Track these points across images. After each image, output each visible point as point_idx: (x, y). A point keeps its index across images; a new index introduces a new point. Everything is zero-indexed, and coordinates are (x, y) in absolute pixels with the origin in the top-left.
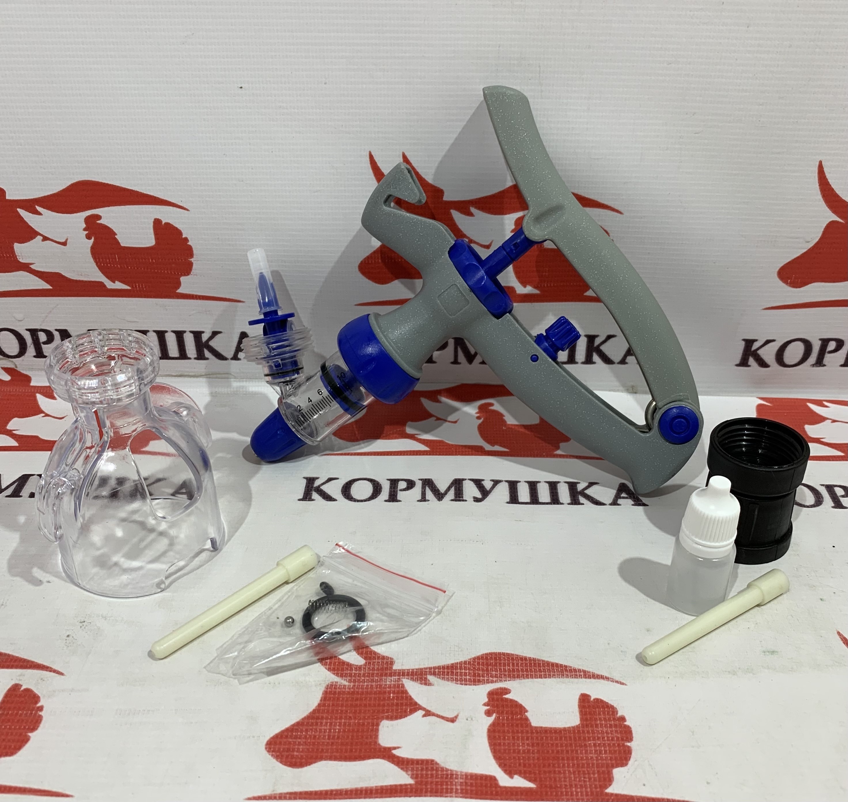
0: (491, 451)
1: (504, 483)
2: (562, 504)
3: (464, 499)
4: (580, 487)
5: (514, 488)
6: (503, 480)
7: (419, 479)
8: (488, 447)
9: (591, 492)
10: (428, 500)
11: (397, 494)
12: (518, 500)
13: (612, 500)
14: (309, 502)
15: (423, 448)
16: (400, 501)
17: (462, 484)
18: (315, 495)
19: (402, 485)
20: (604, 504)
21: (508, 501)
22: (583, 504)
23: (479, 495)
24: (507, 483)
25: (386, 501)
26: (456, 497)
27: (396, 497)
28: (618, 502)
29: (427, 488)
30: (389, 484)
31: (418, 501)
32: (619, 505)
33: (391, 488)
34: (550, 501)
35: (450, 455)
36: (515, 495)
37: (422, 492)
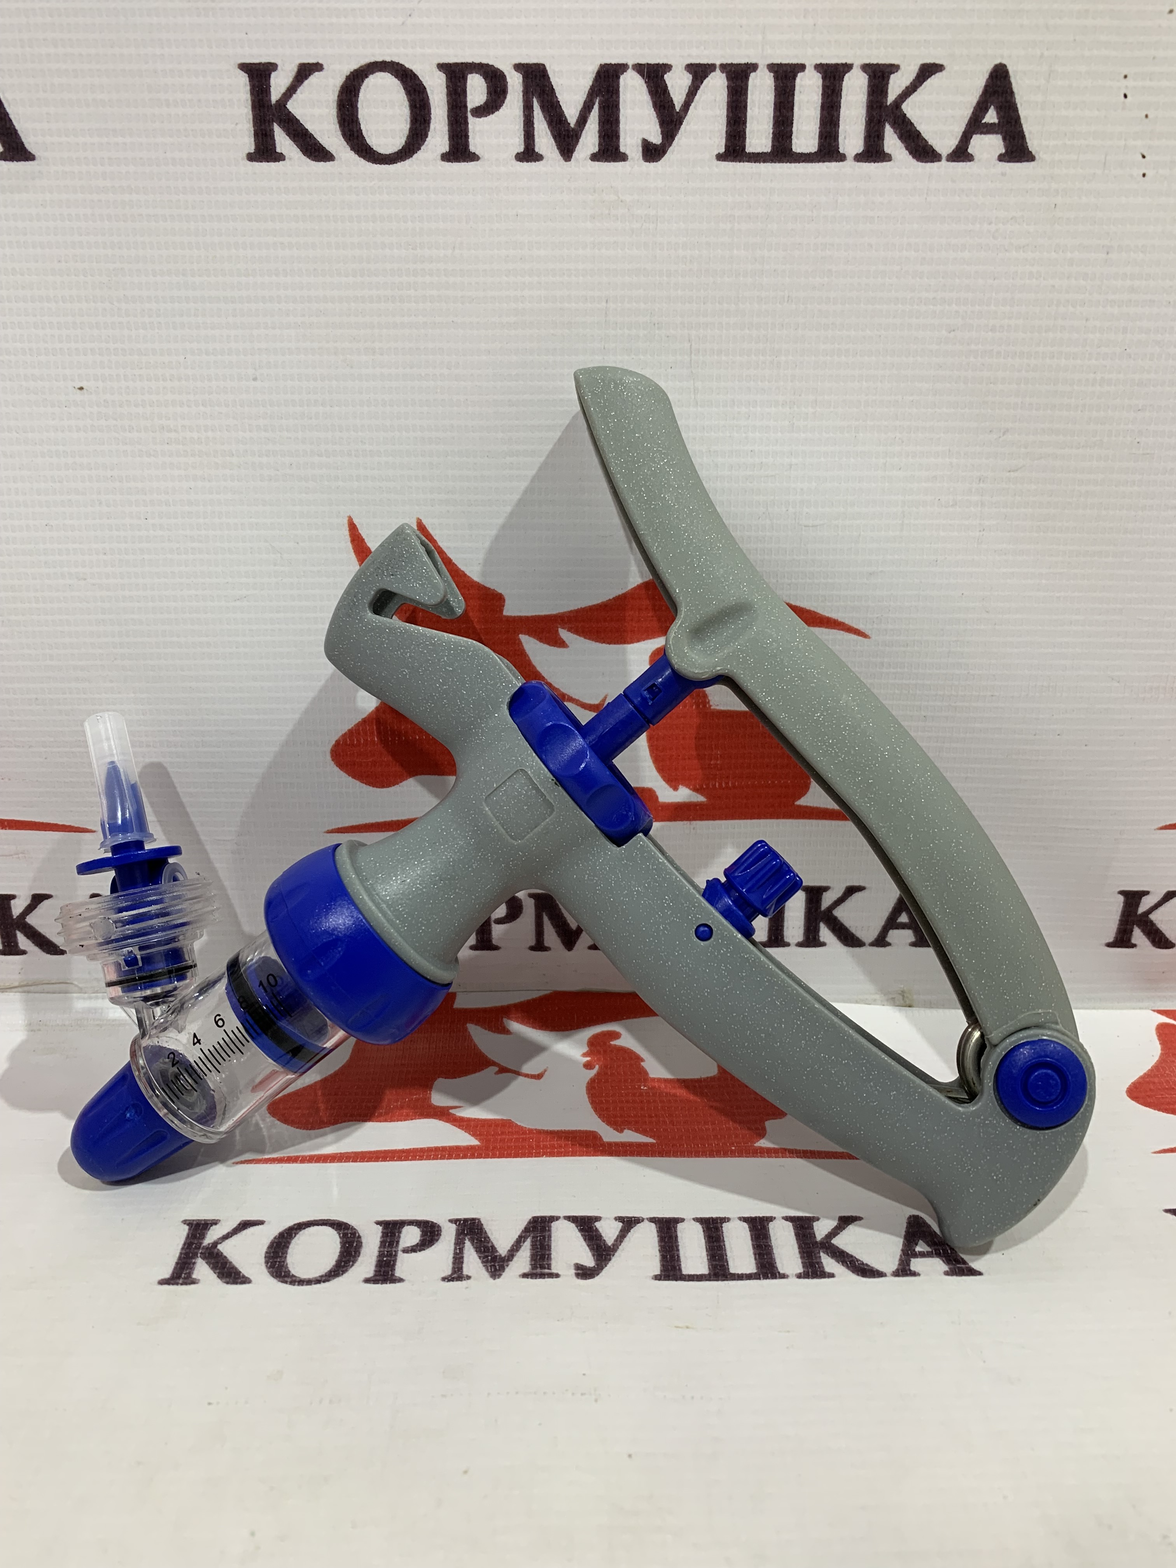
0: (617, 1144)
1: (646, 1222)
2: (783, 1276)
3: (554, 1270)
4: (821, 1229)
5: (671, 1237)
6: (645, 1217)
7: (451, 1221)
8: (609, 1135)
9: (845, 1241)
10: (469, 1277)
11: (395, 1261)
12: (680, 1270)
13: (897, 1263)
14: (184, 1287)
15: (465, 1139)
16: (401, 1280)
17: (550, 1230)
18: (202, 1269)
19: (410, 1236)
20: (878, 1274)
21: (658, 1272)
22: (832, 1275)
23: (588, 1260)
24: (653, 1225)
25: (367, 1281)
26: (534, 1267)
27: (393, 1270)
28: (912, 1268)
29: (468, 1244)
30: (380, 1234)
31: (444, 1279)
32: (914, 1274)
33: (383, 1244)
34: (755, 1271)
35: (523, 1155)
36: (672, 1257)
37: (455, 1253)
